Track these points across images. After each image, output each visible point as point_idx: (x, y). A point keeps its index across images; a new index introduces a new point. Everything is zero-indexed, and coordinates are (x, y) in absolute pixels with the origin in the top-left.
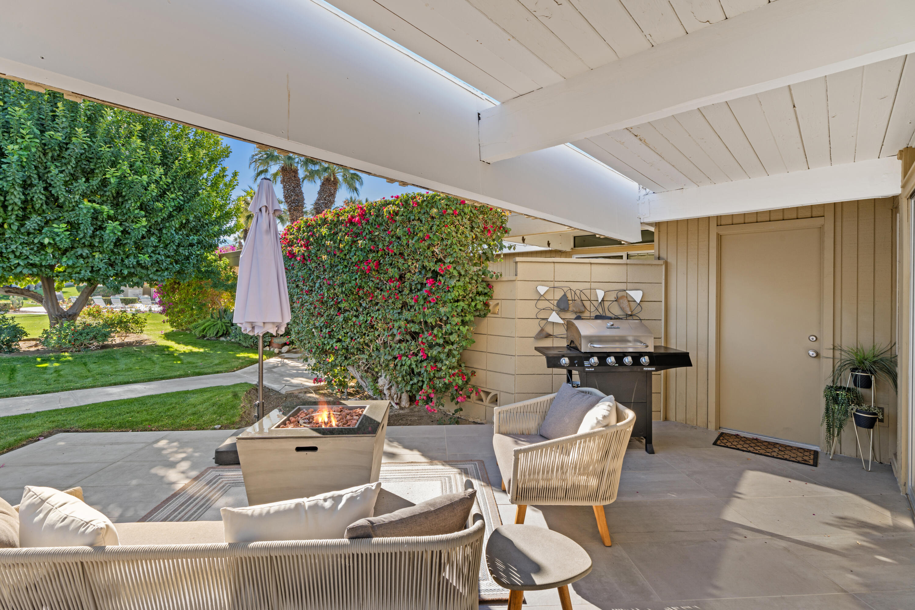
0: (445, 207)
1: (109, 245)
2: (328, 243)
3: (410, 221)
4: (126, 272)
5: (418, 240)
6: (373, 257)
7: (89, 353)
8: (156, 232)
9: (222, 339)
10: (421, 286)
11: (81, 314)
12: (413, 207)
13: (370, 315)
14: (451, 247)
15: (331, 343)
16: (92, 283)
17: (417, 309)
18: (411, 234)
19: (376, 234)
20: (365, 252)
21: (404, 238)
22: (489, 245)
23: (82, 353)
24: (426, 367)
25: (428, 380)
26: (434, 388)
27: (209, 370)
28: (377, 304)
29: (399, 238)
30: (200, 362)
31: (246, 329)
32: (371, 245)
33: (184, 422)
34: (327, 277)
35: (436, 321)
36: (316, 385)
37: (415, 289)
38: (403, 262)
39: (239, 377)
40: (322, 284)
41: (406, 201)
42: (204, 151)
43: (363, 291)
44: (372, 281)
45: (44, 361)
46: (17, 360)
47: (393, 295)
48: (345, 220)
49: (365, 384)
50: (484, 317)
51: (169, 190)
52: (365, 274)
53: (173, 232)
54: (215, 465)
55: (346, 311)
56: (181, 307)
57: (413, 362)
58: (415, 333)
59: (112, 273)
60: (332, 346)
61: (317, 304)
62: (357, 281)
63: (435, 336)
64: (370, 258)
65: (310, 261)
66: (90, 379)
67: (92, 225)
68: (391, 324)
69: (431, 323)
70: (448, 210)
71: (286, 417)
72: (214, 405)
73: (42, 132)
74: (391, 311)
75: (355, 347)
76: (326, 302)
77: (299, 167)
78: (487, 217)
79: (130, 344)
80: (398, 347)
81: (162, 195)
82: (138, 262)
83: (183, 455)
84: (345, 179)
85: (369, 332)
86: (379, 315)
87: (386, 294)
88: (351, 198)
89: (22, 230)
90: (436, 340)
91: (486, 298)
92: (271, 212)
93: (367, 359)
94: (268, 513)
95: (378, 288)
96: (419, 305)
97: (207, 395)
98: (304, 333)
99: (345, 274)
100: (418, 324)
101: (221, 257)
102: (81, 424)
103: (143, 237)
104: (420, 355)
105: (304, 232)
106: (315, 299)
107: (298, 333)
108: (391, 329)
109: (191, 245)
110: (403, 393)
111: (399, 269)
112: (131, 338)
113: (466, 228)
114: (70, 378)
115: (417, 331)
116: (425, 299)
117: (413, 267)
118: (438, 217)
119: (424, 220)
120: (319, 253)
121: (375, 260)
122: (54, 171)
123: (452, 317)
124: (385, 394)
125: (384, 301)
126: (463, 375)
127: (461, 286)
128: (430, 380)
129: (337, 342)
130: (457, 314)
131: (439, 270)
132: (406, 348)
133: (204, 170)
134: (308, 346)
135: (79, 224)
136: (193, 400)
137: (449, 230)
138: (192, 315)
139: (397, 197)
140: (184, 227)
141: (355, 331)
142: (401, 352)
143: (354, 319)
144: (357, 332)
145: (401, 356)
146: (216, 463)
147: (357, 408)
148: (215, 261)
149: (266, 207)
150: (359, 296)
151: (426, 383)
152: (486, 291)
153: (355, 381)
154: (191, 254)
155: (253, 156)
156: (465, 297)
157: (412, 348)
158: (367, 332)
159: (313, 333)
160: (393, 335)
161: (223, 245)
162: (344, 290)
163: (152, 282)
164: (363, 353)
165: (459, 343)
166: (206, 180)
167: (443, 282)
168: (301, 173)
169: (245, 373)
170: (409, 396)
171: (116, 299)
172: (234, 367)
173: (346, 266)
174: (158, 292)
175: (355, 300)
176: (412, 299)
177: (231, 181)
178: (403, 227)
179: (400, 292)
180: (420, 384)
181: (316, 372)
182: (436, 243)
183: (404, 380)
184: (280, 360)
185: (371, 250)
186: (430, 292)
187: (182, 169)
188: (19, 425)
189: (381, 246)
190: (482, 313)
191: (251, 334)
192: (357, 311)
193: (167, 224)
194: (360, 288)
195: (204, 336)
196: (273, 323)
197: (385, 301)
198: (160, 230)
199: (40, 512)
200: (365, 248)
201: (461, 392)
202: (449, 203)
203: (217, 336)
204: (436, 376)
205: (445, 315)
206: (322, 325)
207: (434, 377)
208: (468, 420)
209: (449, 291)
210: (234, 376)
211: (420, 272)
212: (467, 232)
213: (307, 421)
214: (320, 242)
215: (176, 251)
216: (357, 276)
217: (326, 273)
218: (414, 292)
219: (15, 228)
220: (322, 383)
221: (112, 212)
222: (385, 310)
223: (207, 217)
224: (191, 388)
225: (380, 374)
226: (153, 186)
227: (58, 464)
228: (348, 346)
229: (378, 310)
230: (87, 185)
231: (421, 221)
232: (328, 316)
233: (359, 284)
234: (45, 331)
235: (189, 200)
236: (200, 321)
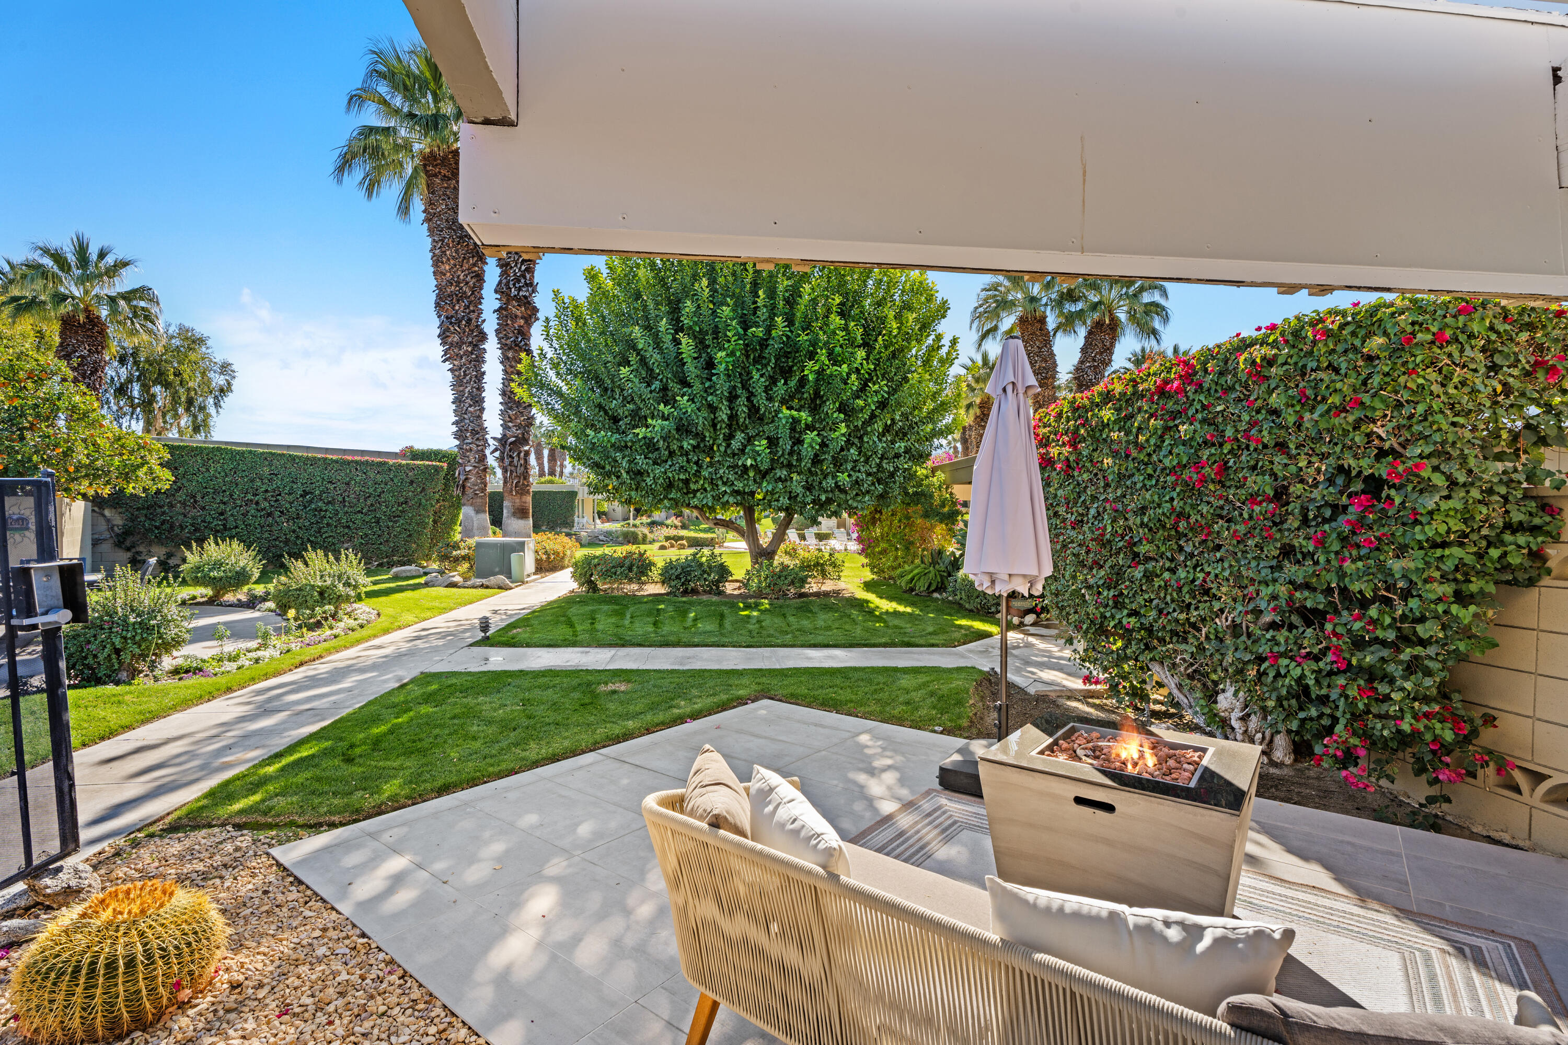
0: (1409, 329)
1: (806, 463)
2: (1115, 435)
3: (1303, 374)
4: (823, 498)
5: (1328, 411)
6: (1211, 455)
7: (788, 602)
8: (856, 441)
9: (936, 595)
10: (1333, 512)
11: (779, 552)
12: (1314, 342)
13: (1202, 570)
14: (1426, 419)
15: (1118, 617)
16: (789, 511)
17: (1322, 560)
18: (1305, 402)
19: (1219, 408)
20: (1192, 447)
21: (1290, 410)
22: (1549, 408)
23: (781, 602)
24: (1343, 687)
25: (1348, 716)
26: (1366, 736)
27: (922, 642)
28: (1218, 548)
29: (1275, 412)
30: (908, 627)
31: (982, 584)
32: (1206, 431)
33: (896, 712)
34: (1111, 497)
35: (1376, 589)
36: (1088, 687)
37: (1315, 517)
38: (1286, 461)
39: (963, 656)
40: (1101, 510)
41: (1297, 334)
42: (914, 315)
43: (1188, 523)
44: (1208, 503)
45: (747, 607)
46: (725, 604)
47: (1257, 531)
48: (1148, 390)
49: (1186, 701)
50: (1527, 586)
51: (870, 380)
52: (1193, 489)
53: (876, 439)
54: (939, 788)
55: (1148, 559)
56: (883, 545)
57: (1307, 673)
58: (1314, 611)
59: (809, 499)
60: (1120, 622)
61: (1092, 545)
62: (1175, 503)
63: (1372, 621)
64: (1205, 458)
65: (1080, 469)
66: (789, 636)
67: (791, 438)
68: (1251, 589)
69: (1360, 592)
70: (1419, 335)
71: (1051, 740)
72: (932, 694)
73: (745, 330)
74: (1253, 564)
75: (1168, 628)
76: (1109, 541)
77: (1048, 313)
78: (1546, 335)
79: (826, 594)
80: (1268, 636)
81: (864, 388)
82: (836, 483)
83: (889, 762)
84: (1132, 316)
85: (1200, 602)
86: (1223, 569)
87: (1242, 529)
88: (1143, 350)
89: (729, 452)
90: (1374, 631)
91: (1540, 539)
92: (1021, 391)
93: (1192, 653)
94: (1061, 910)
95: (1222, 517)
96: (1329, 552)
97: (922, 679)
98: (1067, 595)
99: (1147, 490)
100: (1322, 593)
101: (934, 470)
102: (785, 692)
103: (842, 449)
104: (1330, 657)
105: (1068, 420)
106: (1089, 536)
107: (1057, 595)
108: (1250, 599)
109: (897, 456)
110: (1278, 732)
111: (1274, 476)
112: (828, 586)
113: (1475, 371)
114: (772, 632)
115: (1321, 607)
116: (1343, 539)
117: (1311, 471)
118: (1386, 354)
119: (1344, 366)
120: (1096, 454)
121: (1215, 462)
122: (756, 376)
123: (1426, 581)
124: (1233, 729)
125: (1235, 542)
126: (1457, 721)
127: (1456, 511)
128: (1355, 717)
129: (1129, 615)
130: (1442, 577)
131: (1389, 474)
132: (1290, 642)
133: (914, 343)
134: (1073, 618)
135: (778, 439)
136: (905, 682)
137: (1421, 381)
138: (896, 558)
139: (1273, 327)
140: (888, 431)
141: (1168, 598)
142: (1276, 649)
143: (1166, 575)
144: (1173, 601)
145: (1276, 657)
146: (941, 784)
147: (1187, 747)
148: (927, 477)
149: (1013, 383)
150: (1177, 531)
151: (1342, 721)
152: (1537, 521)
153: (1164, 691)
154: (897, 469)
155: (976, 308)
156: (1466, 536)
157: (1306, 643)
158: (1194, 602)
159: (1084, 596)
160: (1258, 612)
161: (939, 451)
162: (1146, 520)
163: (852, 511)
164: (1185, 640)
165: (1446, 644)
166: (916, 356)
167: (1398, 501)
168: (1052, 322)
169: (971, 651)
170: (1294, 741)
171: (810, 532)
172: (955, 640)
173: (1150, 477)
174: (857, 525)
175: (1169, 538)
176: (1307, 538)
177: (948, 353)
178: (1287, 388)
179: (1275, 524)
180: (1326, 722)
181: (1087, 664)
182: (1379, 414)
183: (1281, 706)
184: (1022, 636)
185: (1205, 442)
186: (1358, 525)
187: (886, 348)
188: (730, 682)
189: (1229, 432)
190: (1521, 576)
191: (990, 592)
192: (1172, 560)
193: (869, 429)
194: (1181, 515)
195: (912, 590)
196: (1024, 576)
197: (1238, 542)
198: (861, 438)
199: (770, 802)
200: (1191, 439)
201: (1447, 759)
202: (1421, 318)
203: (929, 591)
204: (1374, 710)
205: (1403, 576)
206: (1101, 582)
207: (1368, 712)
208: (1468, 829)
209: (1416, 522)
210: (956, 654)
211: (1331, 481)
212: (1477, 381)
213: (1090, 753)
214: (1098, 435)
215: (879, 466)
216: (1175, 495)
217: (1110, 490)
218: (1314, 523)
219: (722, 449)
220: (1099, 687)
221: (810, 419)
222: (1238, 561)
223: (916, 412)
224: (901, 664)
225: (1221, 686)
226: (854, 377)
227: (766, 738)
228: (1152, 626)
229: (1221, 560)
230: (785, 388)
231: (1337, 370)
232: (1112, 567)
233: (1178, 509)
234: (748, 572)
235: (895, 391)
236: (907, 567)
